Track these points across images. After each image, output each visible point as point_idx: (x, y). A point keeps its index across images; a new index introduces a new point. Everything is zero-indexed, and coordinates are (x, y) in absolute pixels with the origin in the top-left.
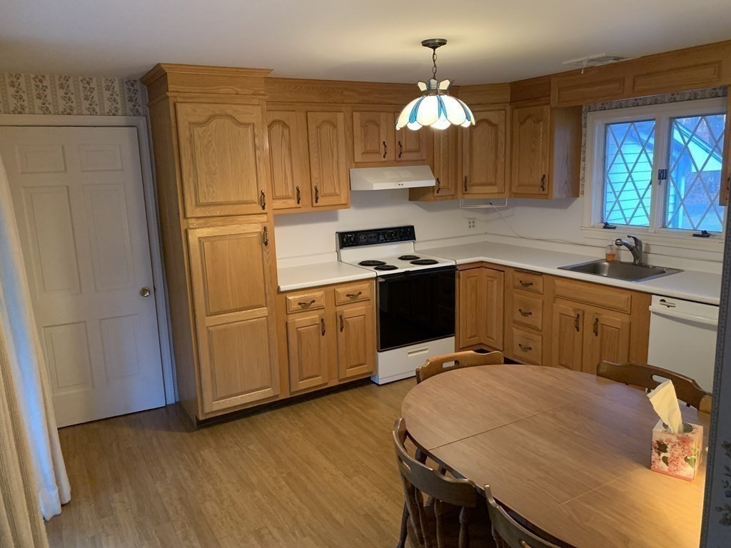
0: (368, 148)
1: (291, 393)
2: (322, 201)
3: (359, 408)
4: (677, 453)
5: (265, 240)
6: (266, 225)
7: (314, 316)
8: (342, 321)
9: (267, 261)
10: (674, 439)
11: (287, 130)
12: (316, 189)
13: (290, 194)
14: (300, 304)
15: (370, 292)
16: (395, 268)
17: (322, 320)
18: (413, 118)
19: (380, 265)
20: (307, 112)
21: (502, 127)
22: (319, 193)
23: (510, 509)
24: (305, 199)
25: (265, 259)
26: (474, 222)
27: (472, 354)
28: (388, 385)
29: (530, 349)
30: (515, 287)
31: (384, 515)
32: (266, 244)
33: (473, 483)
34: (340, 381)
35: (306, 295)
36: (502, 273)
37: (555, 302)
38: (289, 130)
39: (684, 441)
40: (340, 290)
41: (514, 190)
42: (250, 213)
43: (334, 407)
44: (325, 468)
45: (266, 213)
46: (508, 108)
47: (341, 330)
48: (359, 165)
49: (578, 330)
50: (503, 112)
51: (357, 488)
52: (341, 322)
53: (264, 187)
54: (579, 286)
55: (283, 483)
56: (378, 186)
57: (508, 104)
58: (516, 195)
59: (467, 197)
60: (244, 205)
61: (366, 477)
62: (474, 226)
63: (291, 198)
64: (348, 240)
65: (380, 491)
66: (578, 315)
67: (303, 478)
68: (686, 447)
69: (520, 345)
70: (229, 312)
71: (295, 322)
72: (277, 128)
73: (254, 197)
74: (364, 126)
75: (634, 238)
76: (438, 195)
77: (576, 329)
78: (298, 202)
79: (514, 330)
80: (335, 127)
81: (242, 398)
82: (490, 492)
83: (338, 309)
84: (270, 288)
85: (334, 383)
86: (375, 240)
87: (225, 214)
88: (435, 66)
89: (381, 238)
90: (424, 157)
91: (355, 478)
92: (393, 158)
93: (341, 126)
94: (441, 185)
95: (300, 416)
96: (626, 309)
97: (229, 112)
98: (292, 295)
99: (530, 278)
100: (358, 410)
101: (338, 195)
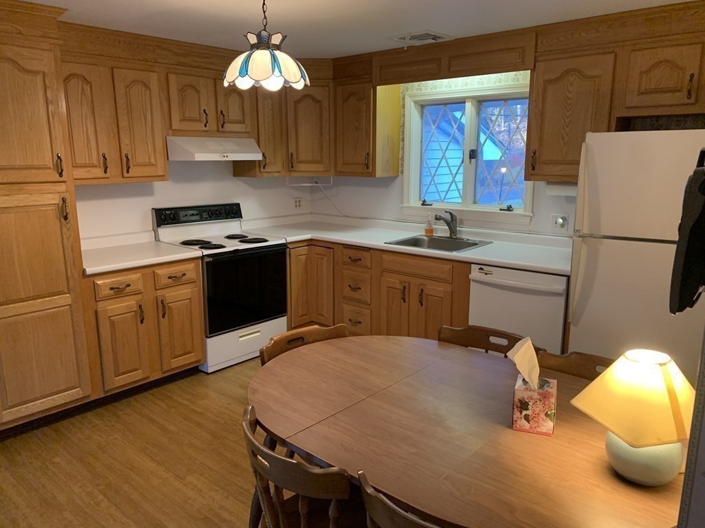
0: (187, 115)
1: (106, 392)
2: (133, 172)
3: (188, 400)
4: (538, 409)
5: (65, 214)
6: (66, 195)
7: (130, 303)
8: (164, 306)
9: (68, 239)
10: (536, 396)
11: (88, 87)
12: (127, 157)
13: (95, 162)
14: (111, 289)
15: (195, 273)
16: (222, 247)
17: (140, 306)
18: (244, 71)
19: (204, 244)
20: (112, 68)
21: (325, 104)
22: (131, 162)
23: (393, 497)
24: (114, 170)
25: (65, 236)
26: (299, 202)
27: (317, 329)
28: (219, 373)
29: (360, 323)
30: (344, 264)
31: (226, 516)
32: (66, 218)
33: (344, 470)
34: (163, 373)
35: (119, 279)
36: (332, 250)
37: (382, 276)
38: (91, 87)
39: (545, 397)
40: (159, 271)
41: (339, 169)
42: (44, 180)
43: (158, 402)
44: (152, 473)
45: (65, 182)
46: (331, 85)
47: (163, 317)
48: (177, 133)
49: (405, 301)
50: (327, 88)
51: (192, 489)
52: (163, 308)
53: (61, 150)
54: (405, 259)
55: (101, 497)
56: (199, 157)
57: (331, 81)
58: (341, 173)
59: (293, 174)
60: (34, 171)
61: (202, 475)
62: (300, 206)
63: (96, 166)
64: (166, 217)
65: (217, 489)
66: (405, 287)
67: (126, 487)
68: (546, 403)
69: (350, 320)
70: (20, 302)
71: (106, 310)
72: (73, 82)
73: (49, 161)
74: (182, 90)
75: (451, 213)
76: (264, 170)
77: (403, 301)
78: (106, 172)
79: (345, 306)
80: (147, 87)
81: (42, 403)
82: (366, 480)
83: (159, 293)
84: (73, 270)
85: (157, 375)
86: (197, 218)
87: (9, 181)
88: (265, 18)
89: (205, 215)
90: (249, 130)
91: (190, 478)
92: (215, 128)
93: (155, 87)
94: (268, 160)
95: (118, 417)
96: (448, 279)
97: (9, 54)
98: (102, 279)
99: (359, 254)
100: (186, 403)
101: (153, 165)
